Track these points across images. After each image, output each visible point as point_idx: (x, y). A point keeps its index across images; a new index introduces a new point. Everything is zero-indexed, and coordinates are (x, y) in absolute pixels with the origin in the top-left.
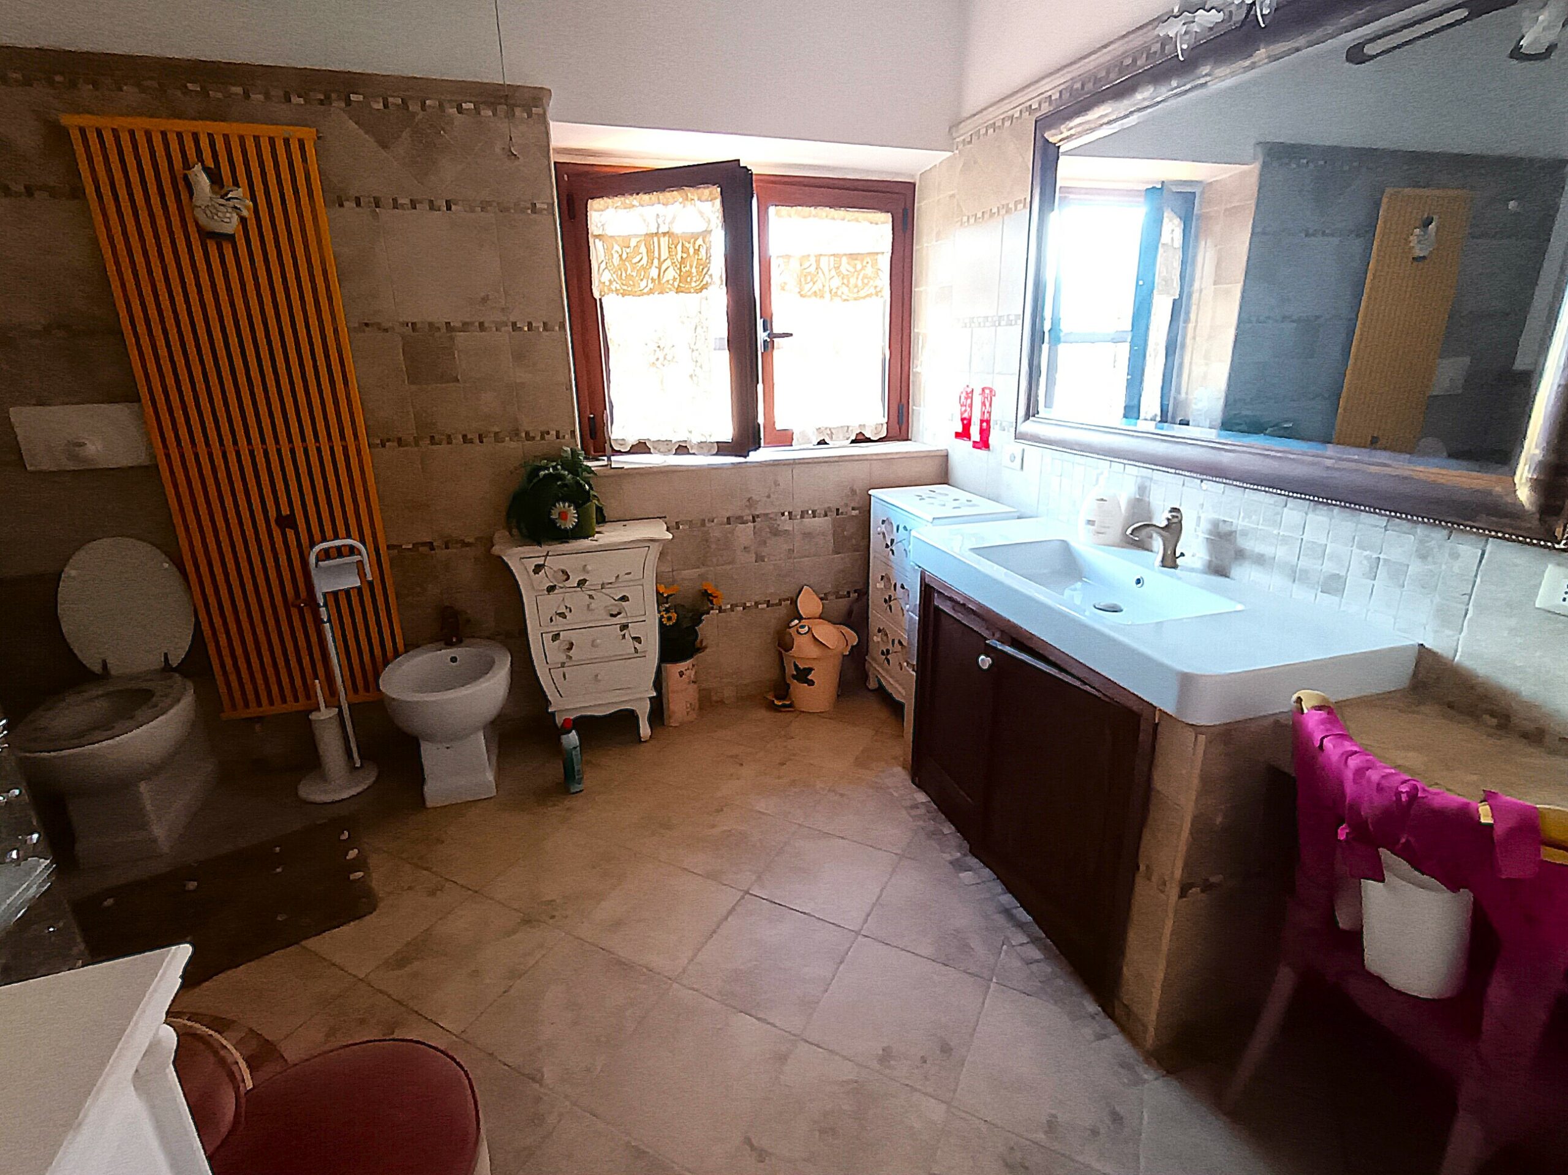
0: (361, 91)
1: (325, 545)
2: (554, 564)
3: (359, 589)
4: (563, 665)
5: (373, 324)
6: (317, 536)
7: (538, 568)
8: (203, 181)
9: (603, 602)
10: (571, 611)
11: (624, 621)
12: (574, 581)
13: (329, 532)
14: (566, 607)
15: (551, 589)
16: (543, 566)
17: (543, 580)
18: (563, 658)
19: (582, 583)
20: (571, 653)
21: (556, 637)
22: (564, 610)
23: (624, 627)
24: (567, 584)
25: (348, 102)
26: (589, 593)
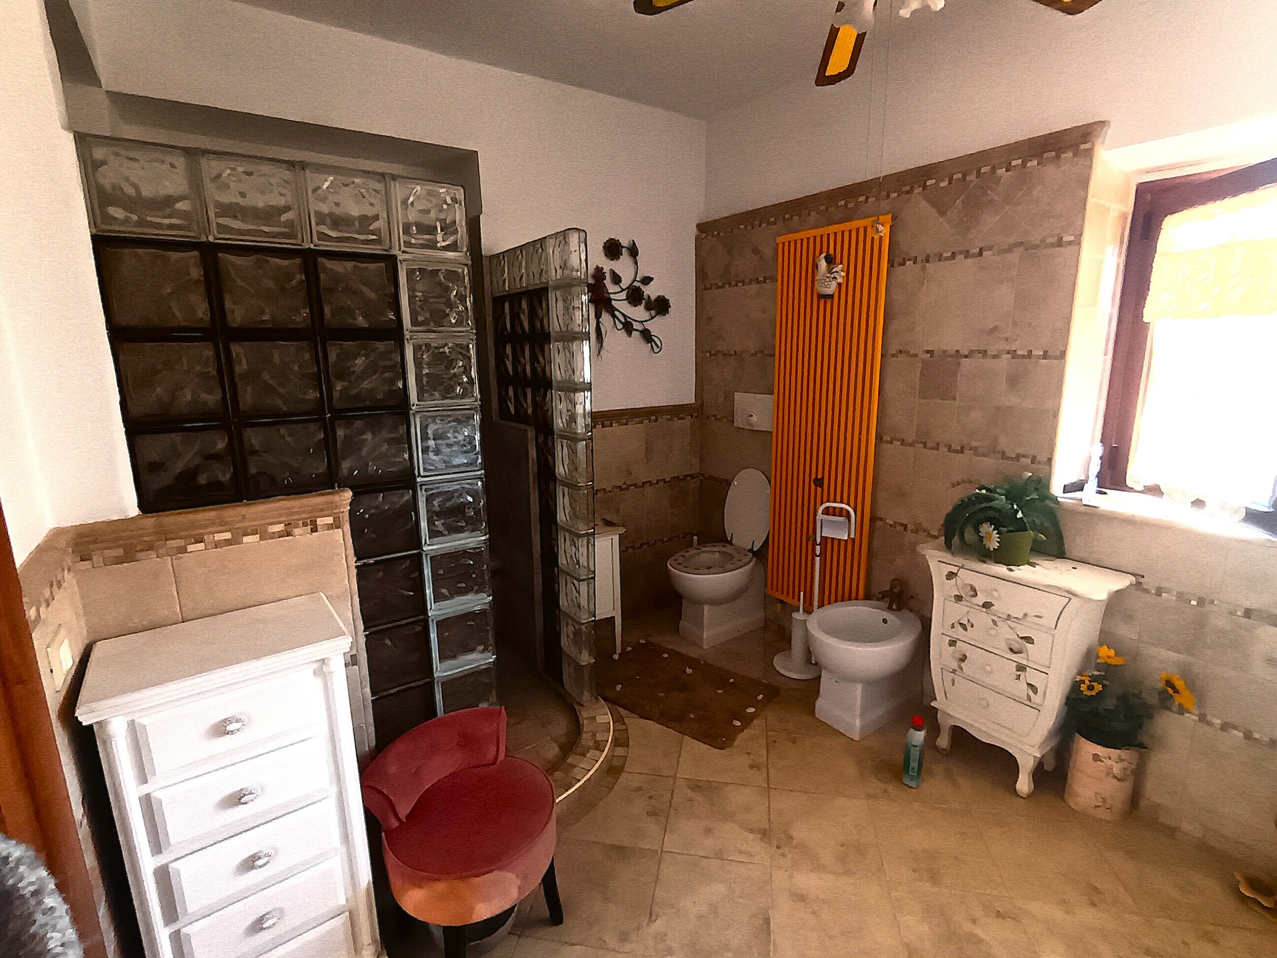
0: (934, 176)
1: (828, 504)
2: (966, 577)
3: (846, 541)
4: (954, 672)
5: (904, 352)
6: (825, 499)
7: (951, 575)
8: (823, 264)
9: (1006, 633)
10: (972, 626)
11: (1025, 662)
12: (981, 599)
13: (838, 498)
14: (969, 620)
15: (959, 598)
16: (956, 574)
17: (953, 589)
18: (955, 665)
19: (987, 605)
20: (963, 665)
21: (953, 643)
22: (965, 622)
23: (1021, 668)
24: (974, 600)
25: (925, 187)
26: (995, 618)
